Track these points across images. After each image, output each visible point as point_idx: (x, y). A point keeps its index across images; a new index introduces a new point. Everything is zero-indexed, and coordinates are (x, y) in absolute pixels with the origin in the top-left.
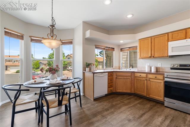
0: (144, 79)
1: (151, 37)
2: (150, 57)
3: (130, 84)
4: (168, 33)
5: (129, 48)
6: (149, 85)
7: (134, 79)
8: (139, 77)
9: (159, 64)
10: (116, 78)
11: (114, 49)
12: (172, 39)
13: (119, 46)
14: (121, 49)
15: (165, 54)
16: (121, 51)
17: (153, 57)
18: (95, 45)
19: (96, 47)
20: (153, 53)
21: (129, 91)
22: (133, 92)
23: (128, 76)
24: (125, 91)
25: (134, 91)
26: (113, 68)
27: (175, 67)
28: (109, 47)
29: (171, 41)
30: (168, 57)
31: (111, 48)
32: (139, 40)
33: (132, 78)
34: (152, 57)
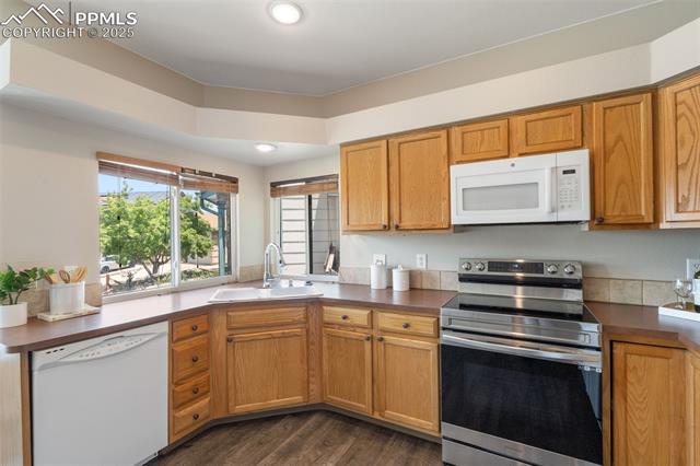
0: (360, 334)
1: (387, 137)
2: (386, 228)
3: (302, 362)
4: (447, 127)
5: (308, 180)
6: (382, 363)
7: (321, 337)
8: (341, 325)
9: (418, 256)
10: (229, 340)
11: (234, 181)
12: (463, 153)
13: (261, 168)
14: (274, 185)
15: (440, 219)
16: (272, 195)
17: (397, 227)
18: (99, 155)
19: (103, 167)
20: (395, 210)
21: (295, 399)
22: (315, 398)
23: (293, 323)
24: (276, 402)
25: (322, 394)
26: (230, 278)
27: (475, 270)
28: (202, 173)
29: (458, 163)
30: (452, 230)
31: (217, 176)
32: (343, 145)
33: (312, 329)
34: (391, 228)
